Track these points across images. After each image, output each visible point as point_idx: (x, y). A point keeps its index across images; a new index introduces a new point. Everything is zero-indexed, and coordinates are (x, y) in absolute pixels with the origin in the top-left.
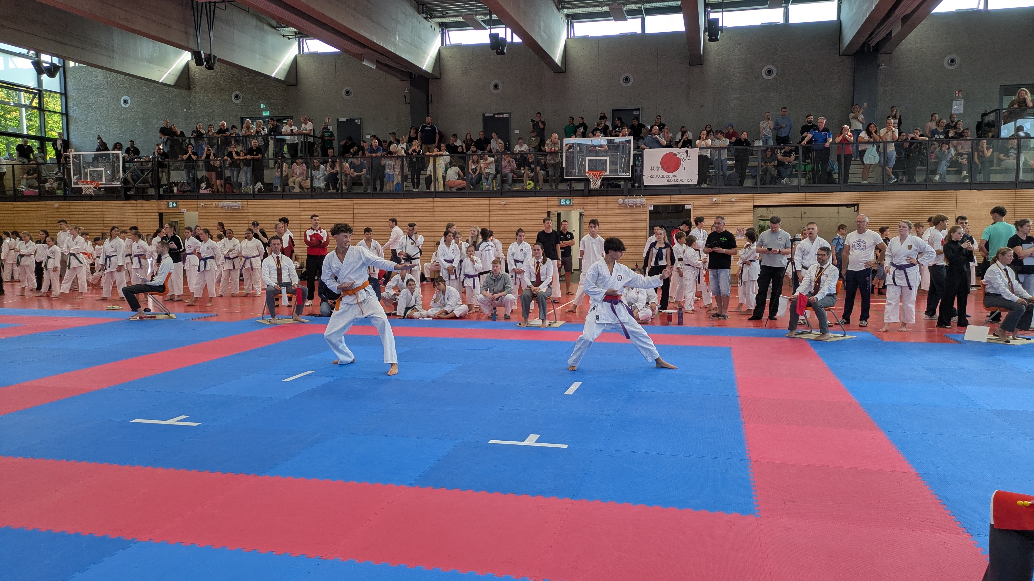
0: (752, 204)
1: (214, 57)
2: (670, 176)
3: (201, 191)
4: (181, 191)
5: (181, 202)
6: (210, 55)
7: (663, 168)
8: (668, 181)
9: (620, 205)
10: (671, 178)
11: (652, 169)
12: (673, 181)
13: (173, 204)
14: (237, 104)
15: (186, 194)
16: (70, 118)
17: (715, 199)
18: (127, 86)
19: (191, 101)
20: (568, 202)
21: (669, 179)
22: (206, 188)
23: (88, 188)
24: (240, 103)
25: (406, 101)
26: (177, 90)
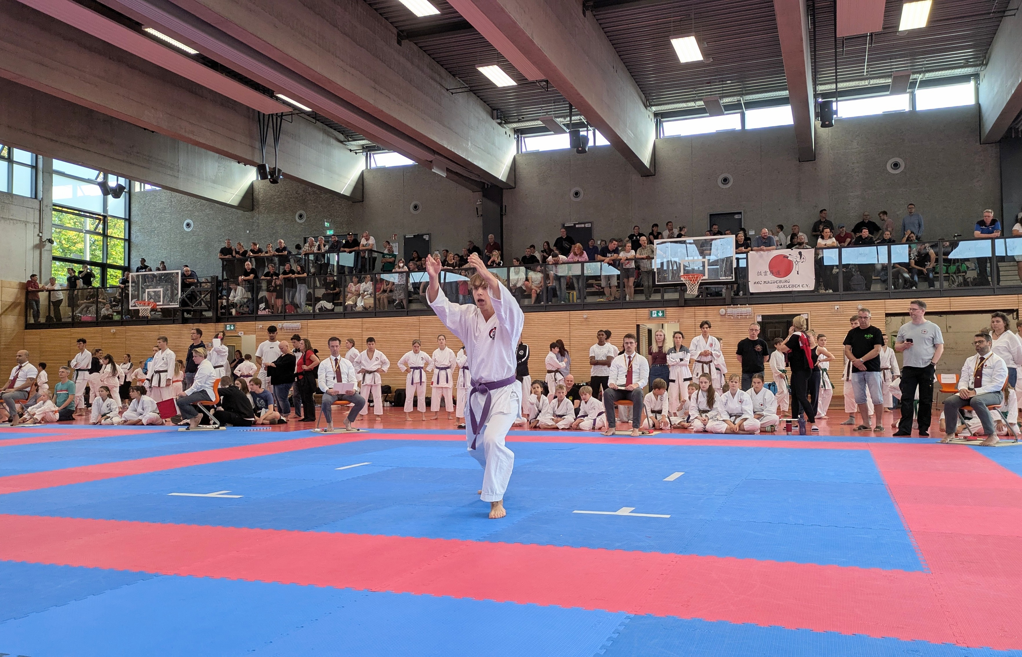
0: (883, 312)
1: (279, 170)
2: (780, 282)
3: (260, 313)
4: (240, 313)
5: (238, 324)
6: (275, 168)
7: (772, 272)
8: (778, 287)
9: (722, 316)
10: (782, 284)
11: (759, 274)
12: (784, 287)
13: (231, 326)
15: (244, 316)
17: (836, 307)
18: (191, 209)
20: (660, 314)
21: (780, 284)
22: (264, 309)
23: (144, 310)
24: (304, 222)
25: (478, 214)
26: (240, 212)
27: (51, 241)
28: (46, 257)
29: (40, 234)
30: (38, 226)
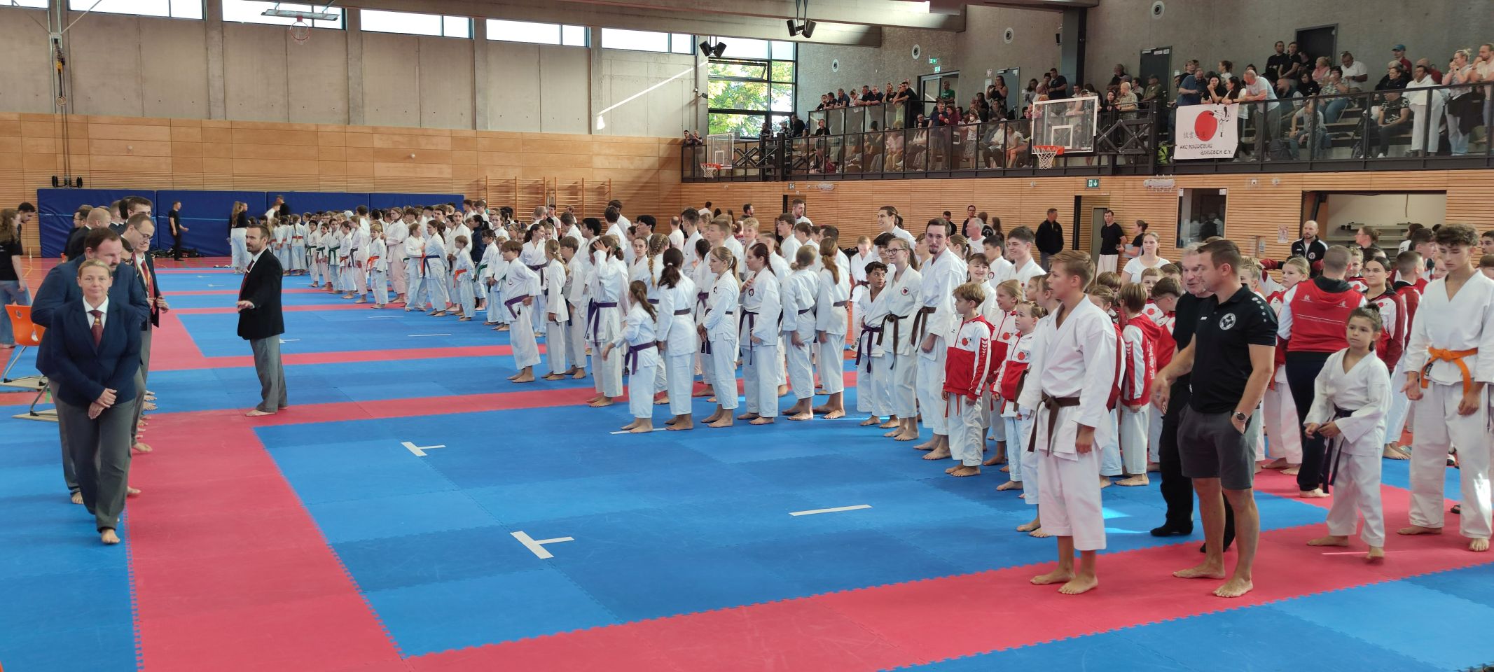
0: (1300, 189)
2: (1202, 146)
3: (810, 172)
6: (805, 21)
7: (1197, 133)
8: (1202, 153)
9: (1146, 188)
10: (1205, 149)
11: (1185, 135)
12: (1207, 153)
13: (792, 185)
14: (916, 60)
16: (798, 87)
18: (837, 47)
19: (881, 60)
20: (1095, 184)
21: (1200, 150)
25: (1058, 41)
26: (871, 49)
27: (706, 96)
28: (701, 109)
29: (696, 90)
30: (693, 82)
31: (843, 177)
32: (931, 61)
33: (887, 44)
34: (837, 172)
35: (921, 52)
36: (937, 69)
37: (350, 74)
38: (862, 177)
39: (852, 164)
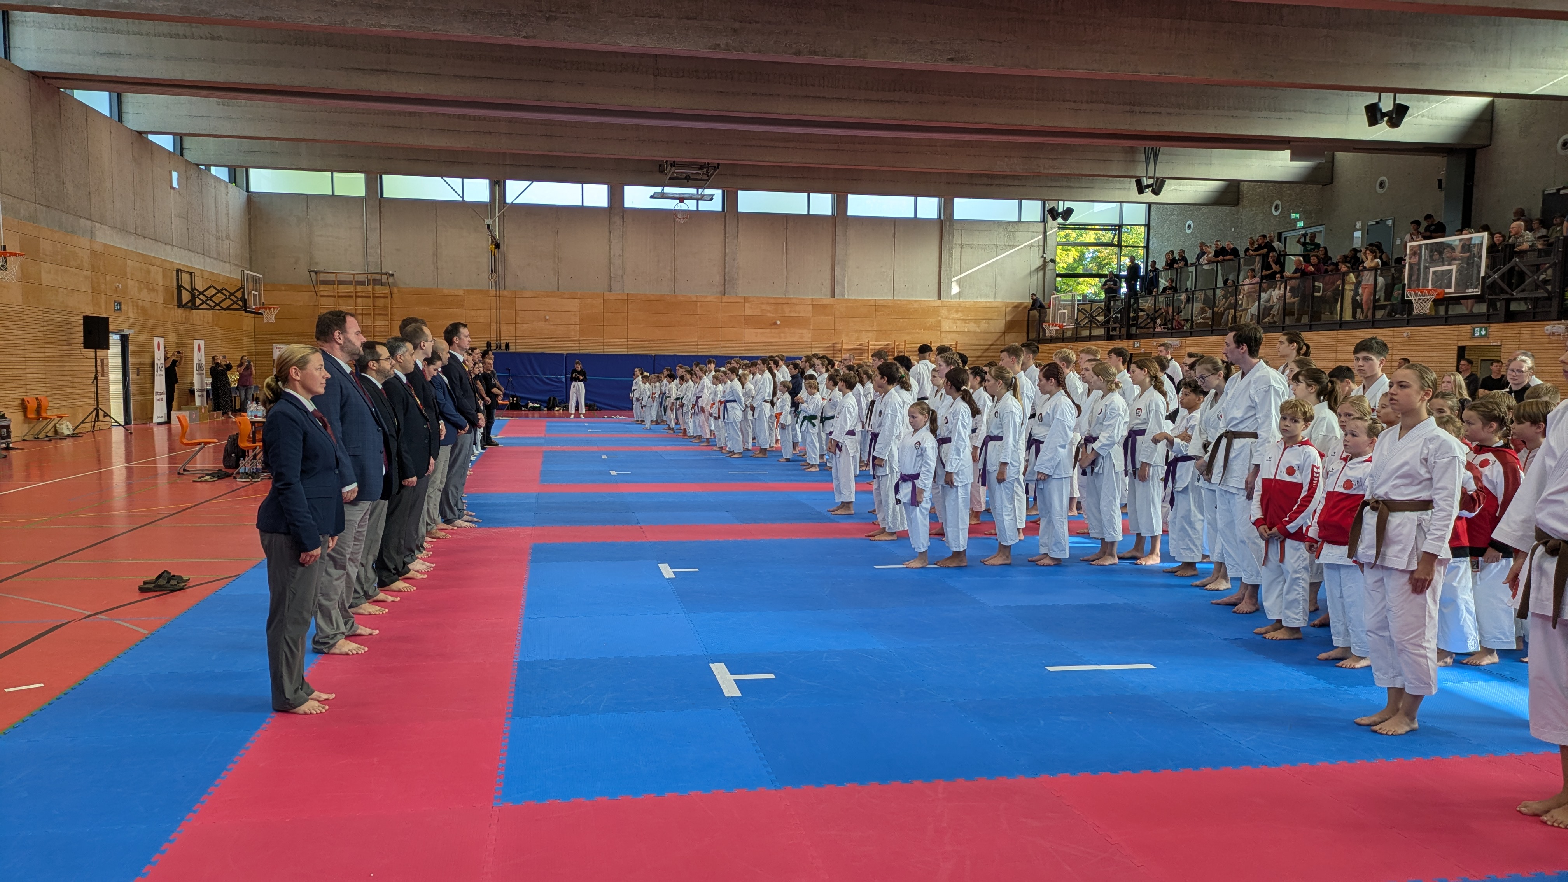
4: (1141, 331)
6: (1156, 179)
14: (1276, 216)
16: (1149, 250)
18: (1192, 209)
19: (1238, 219)
20: (1483, 332)
23: (1050, 330)
24: (1279, 215)
25: (1440, 186)
26: (1228, 208)
27: (1053, 261)
28: (1049, 274)
29: (1045, 256)
30: (1042, 248)
31: (1191, 334)
32: (1293, 216)
33: (1245, 202)
34: (1185, 328)
35: (1282, 208)
36: (1300, 224)
37: (727, 251)
38: (1212, 333)
39: (1201, 320)
